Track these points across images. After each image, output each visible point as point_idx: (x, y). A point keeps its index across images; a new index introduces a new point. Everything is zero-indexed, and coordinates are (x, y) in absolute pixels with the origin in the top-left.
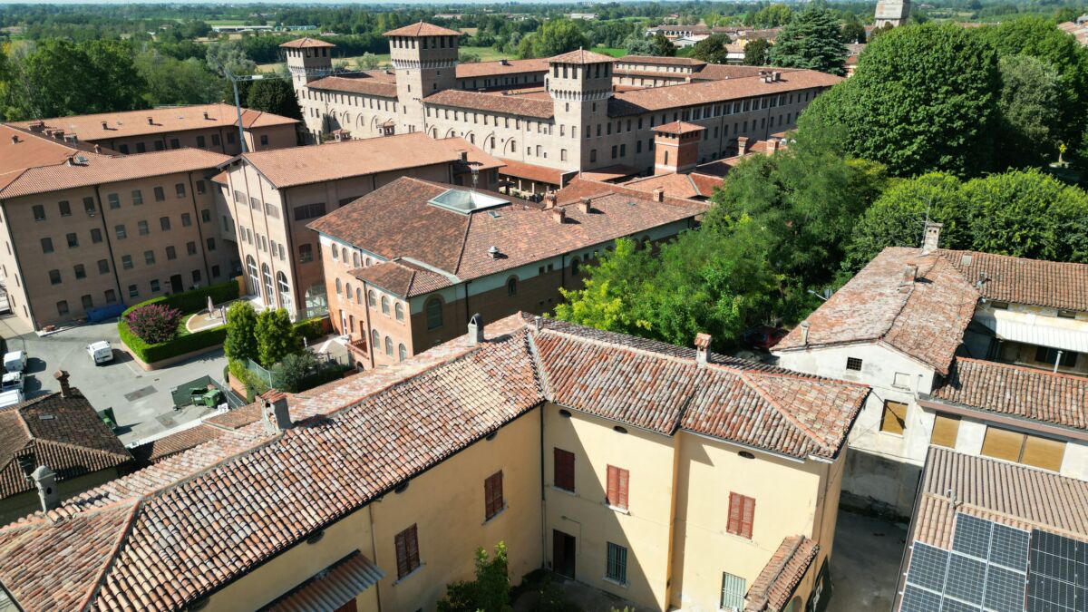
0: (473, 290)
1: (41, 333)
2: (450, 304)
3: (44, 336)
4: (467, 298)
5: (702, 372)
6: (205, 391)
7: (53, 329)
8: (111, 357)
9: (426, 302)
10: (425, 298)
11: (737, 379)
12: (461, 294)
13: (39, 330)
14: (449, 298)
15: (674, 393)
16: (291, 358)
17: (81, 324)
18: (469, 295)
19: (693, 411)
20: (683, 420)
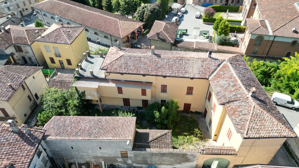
0: (276, 39)
1: (193, 5)
2: (266, 40)
3: (193, 6)
4: (273, 41)
5: (246, 97)
6: (206, 34)
7: (195, 5)
8: (199, 17)
9: (256, 37)
10: (257, 36)
11: (251, 105)
12: (272, 39)
13: (193, 4)
14: (266, 38)
15: (232, 97)
16: (223, 35)
17: (201, 6)
18: (275, 40)
19: (232, 104)
20: (226, 104)
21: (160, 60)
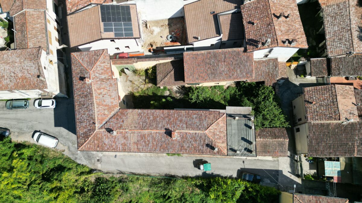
21: (166, 126)
